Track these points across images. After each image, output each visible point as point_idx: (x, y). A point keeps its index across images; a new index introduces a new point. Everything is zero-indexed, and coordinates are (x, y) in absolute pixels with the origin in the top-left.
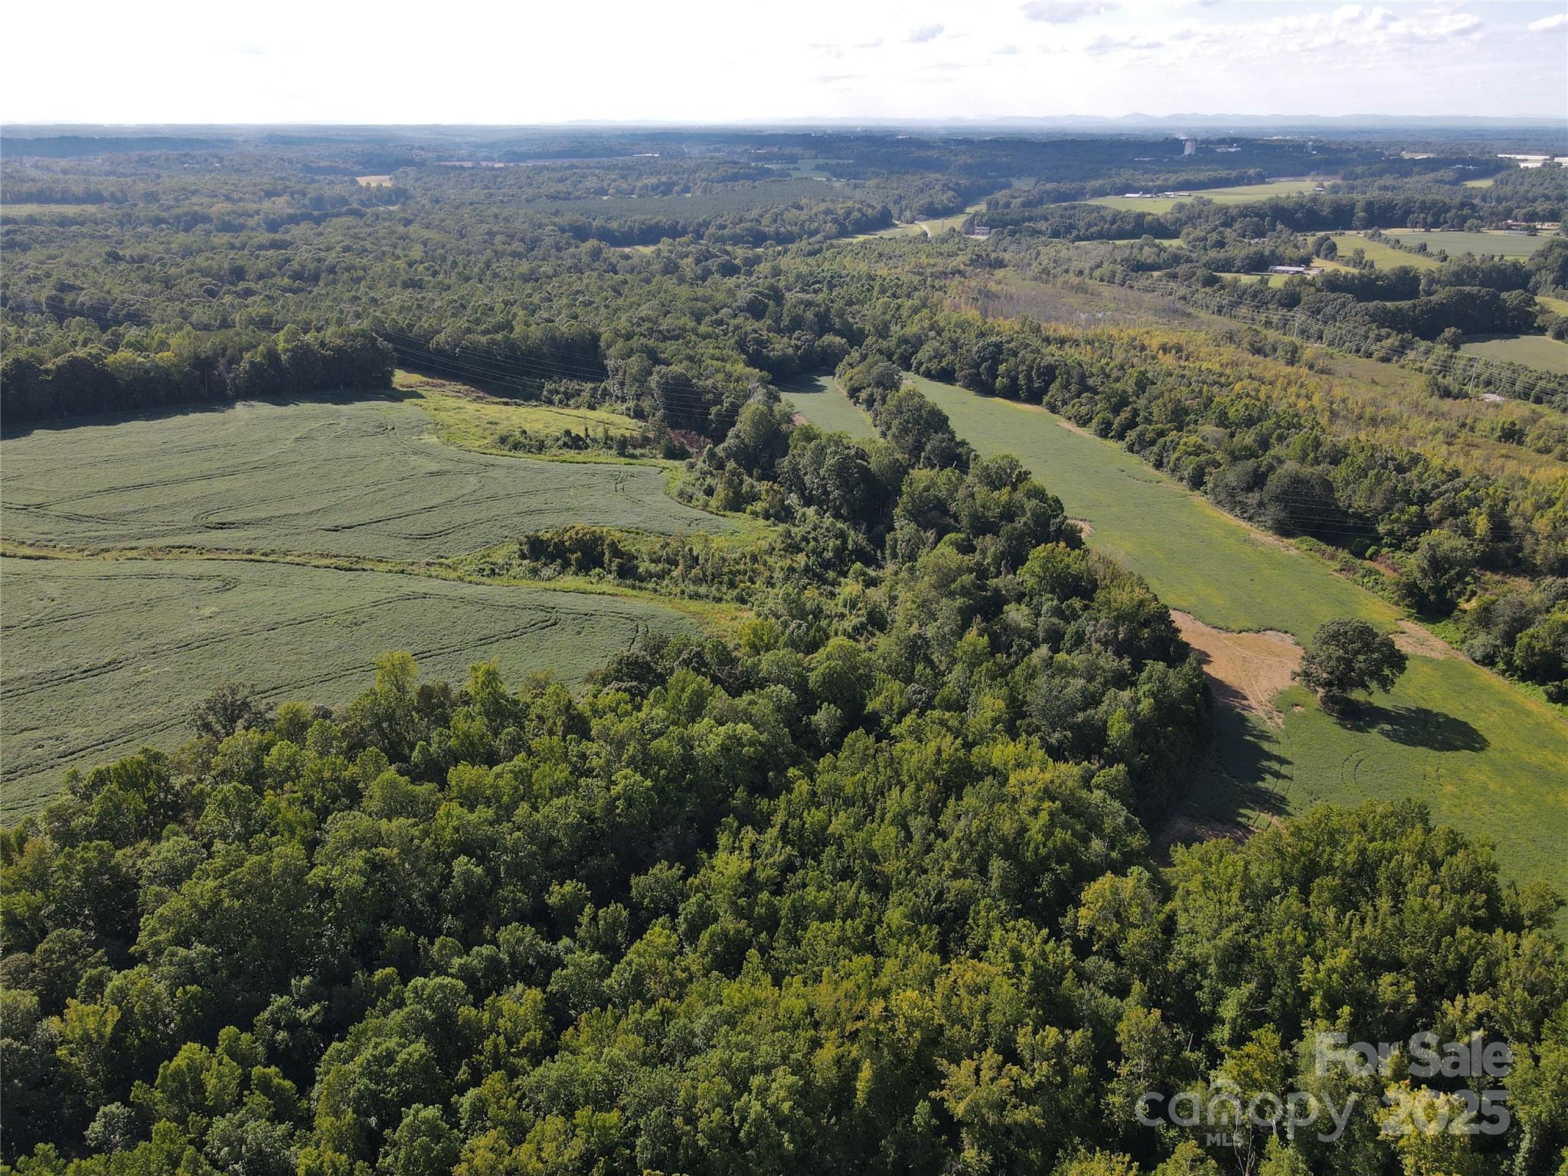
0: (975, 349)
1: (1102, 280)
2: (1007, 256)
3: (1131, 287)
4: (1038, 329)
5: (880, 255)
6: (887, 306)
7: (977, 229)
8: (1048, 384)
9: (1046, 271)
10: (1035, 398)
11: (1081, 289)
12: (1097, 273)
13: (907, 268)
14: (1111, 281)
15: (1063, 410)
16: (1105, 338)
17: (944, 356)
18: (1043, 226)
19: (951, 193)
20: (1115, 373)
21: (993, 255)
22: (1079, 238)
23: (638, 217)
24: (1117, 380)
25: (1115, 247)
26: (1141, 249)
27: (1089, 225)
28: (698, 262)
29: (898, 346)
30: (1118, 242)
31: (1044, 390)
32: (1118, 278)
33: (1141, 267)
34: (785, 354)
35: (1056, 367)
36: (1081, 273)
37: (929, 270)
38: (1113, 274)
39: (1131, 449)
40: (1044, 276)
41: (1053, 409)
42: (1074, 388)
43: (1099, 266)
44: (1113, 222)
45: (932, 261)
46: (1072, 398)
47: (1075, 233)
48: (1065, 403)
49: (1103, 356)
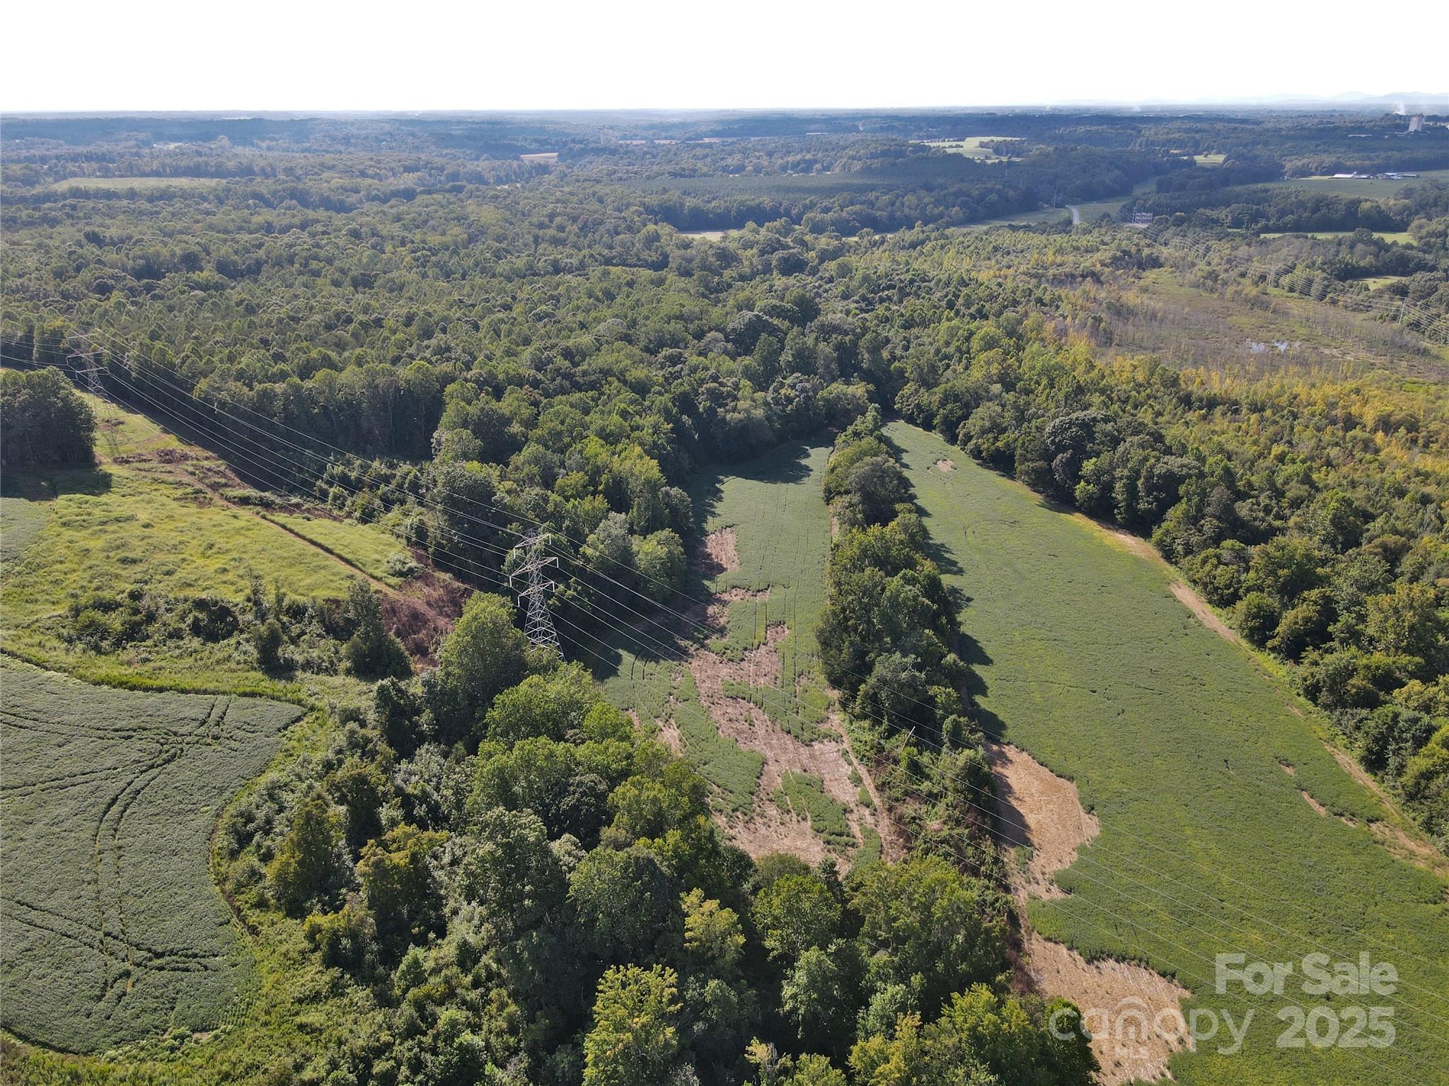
0: (1048, 429)
1: (1291, 290)
2: (1165, 252)
3: (1334, 302)
4: (1175, 382)
5: (996, 249)
6: (952, 333)
7: (1138, 216)
8: (1164, 506)
9: (1213, 276)
10: (1140, 525)
11: (1259, 303)
12: (1285, 280)
13: (1023, 268)
14: (1305, 292)
15: (1185, 562)
16: (1284, 400)
17: (1004, 430)
18: (1223, 214)
19: (1117, 172)
20: (1294, 490)
21: (1146, 252)
22: (1267, 229)
23: (739, 197)
24: (1296, 504)
25: (1316, 243)
26: (1352, 247)
27: (1283, 213)
28: (762, 252)
29: (943, 404)
30: (1321, 236)
31: (1157, 517)
32: (1316, 289)
33: (1350, 273)
34: (749, 418)
35: (1182, 480)
36: (1263, 278)
37: (1051, 272)
38: (1310, 282)
39: (1312, 692)
40: (1209, 283)
41: (1169, 555)
42: (1209, 525)
43: (1290, 270)
44: (1316, 209)
45: (1059, 259)
46: (1205, 545)
47: (1263, 222)
48: (1189, 551)
49: (1275, 440)
